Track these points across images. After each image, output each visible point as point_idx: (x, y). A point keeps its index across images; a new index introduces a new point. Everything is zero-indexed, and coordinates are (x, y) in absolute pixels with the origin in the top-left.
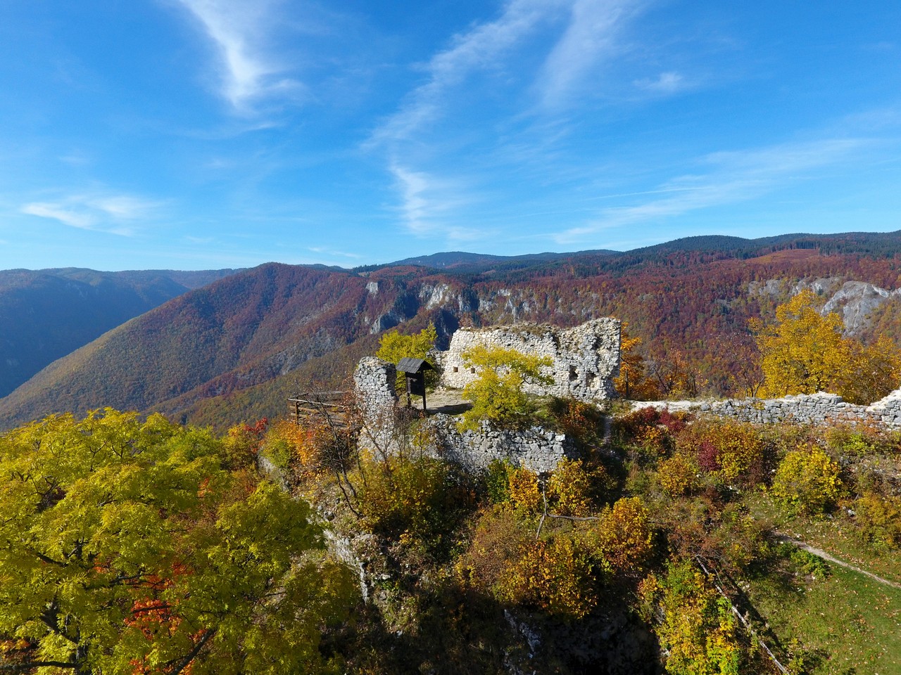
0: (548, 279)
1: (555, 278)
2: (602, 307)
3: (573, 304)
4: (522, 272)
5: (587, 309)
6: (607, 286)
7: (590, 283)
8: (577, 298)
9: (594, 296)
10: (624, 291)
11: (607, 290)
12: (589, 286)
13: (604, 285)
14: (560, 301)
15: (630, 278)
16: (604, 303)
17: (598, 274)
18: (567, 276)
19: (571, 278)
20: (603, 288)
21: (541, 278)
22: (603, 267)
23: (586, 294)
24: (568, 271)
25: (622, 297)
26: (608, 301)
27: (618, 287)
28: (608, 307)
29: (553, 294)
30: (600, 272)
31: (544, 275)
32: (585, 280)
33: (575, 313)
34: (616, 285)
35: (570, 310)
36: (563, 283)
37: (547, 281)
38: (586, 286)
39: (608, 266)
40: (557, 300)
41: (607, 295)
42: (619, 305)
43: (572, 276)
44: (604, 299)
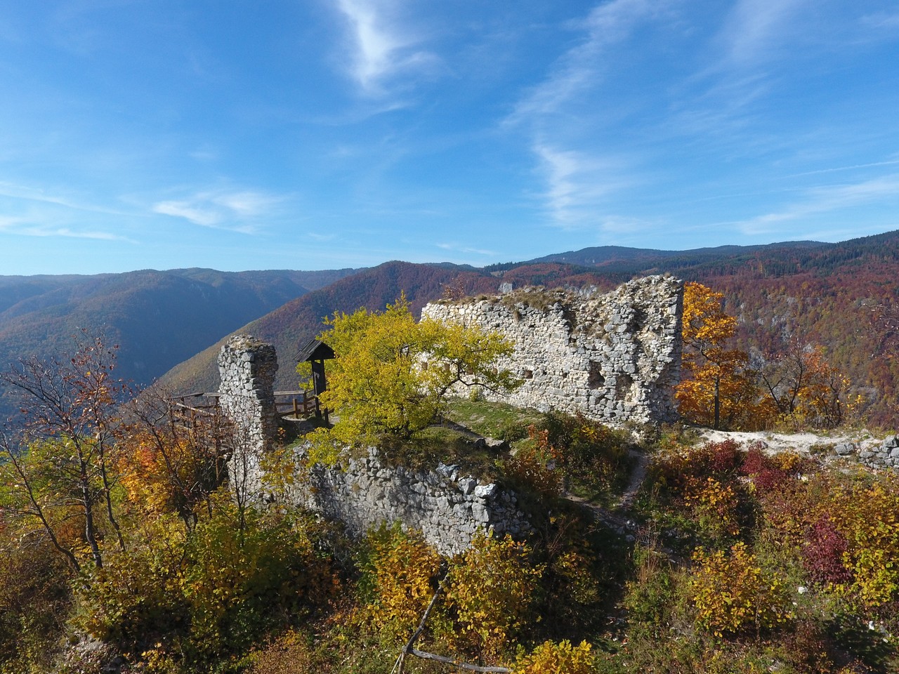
0: (728, 279)
1: (737, 277)
2: (801, 315)
3: (760, 311)
4: (692, 270)
5: (779, 317)
6: (809, 287)
7: (785, 283)
8: (766, 303)
9: (790, 300)
10: (834, 294)
11: (809, 293)
12: (783, 288)
13: (805, 286)
14: (742, 307)
15: (842, 277)
16: (804, 310)
17: (796, 272)
18: (754, 274)
19: (760, 277)
20: (804, 291)
21: (718, 278)
22: (804, 263)
23: (778, 297)
24: (755, 268)
25: (831, 302)
26: (810, 308)
27: (824, 289)
28: (810, 315)
29: (733, 297)
30: (800, 269)
31: (722, 274)
32: (778, 280)
33: (762, 323)
34: (822, 286)
35: (756, 318)
36: (747, 283)
37: (725, 281)
38: (779, 288)
39: (811, 262)
40: (738, 305)
41: (808, 300)
42: (826, 313)
43: (760, 275)
44: (804, 305)
